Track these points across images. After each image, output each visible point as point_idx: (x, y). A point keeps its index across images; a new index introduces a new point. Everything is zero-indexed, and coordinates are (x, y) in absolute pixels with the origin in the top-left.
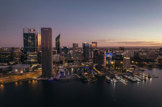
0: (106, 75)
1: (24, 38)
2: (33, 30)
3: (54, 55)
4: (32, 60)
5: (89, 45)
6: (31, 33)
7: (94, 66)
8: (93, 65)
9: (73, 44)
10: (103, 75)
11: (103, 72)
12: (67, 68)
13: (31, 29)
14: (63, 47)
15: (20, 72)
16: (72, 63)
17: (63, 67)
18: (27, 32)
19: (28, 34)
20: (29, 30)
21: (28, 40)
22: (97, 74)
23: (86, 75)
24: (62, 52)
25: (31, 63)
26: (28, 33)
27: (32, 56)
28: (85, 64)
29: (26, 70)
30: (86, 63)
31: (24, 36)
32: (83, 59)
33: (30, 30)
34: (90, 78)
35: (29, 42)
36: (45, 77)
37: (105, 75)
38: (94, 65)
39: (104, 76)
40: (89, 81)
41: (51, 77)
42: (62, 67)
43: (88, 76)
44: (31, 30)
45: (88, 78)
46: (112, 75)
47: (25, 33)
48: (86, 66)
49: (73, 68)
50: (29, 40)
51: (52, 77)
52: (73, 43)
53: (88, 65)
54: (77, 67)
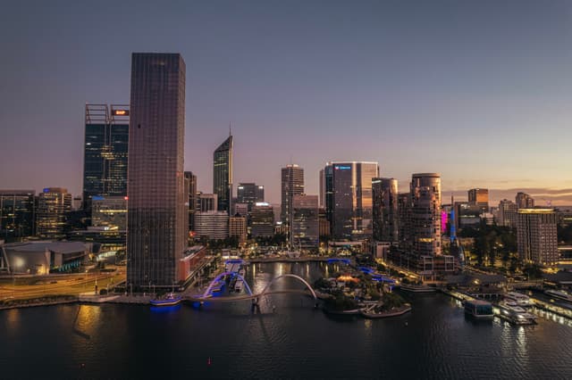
0: (449, 287)
1: (86, 141)
2: (123, 112)
3: (204, 214)
4: (106, 228)
5: (351, 165)
6: (117, 123)
7: (379, 253)
8: (373, 250)
9: (283, 170)
10: (434, 285)
11: (430, 272)
12: (257, 263)
13: (118, 108)
14: (242, 185)
15: (34, 271)
16: (279, 245)
17: (236, 257)
18: (99, 119)
19: (103, 125)
20: (107, 110)
21: (102, 151)
22: (405, 281)
23: (351, 285)
24: (237, 205)
25: (100, 241)
26: (103, 123)
27: (112, 212)
28: (334, 246)
29: (65, 262)
30: (337, 243)
31: (86, 135)
32: (327, 230)
33: (113, 113)
34: (374, 298)
35: (107, 161)
36: (137, 290)
37: (445, 290)
38: (380, 248)
39: (440, 291)
40: (369, 311)
41: (171, 291)
42: (233, 257)
43: (357, 290)
44: (118, 113)
45: (362, 299)
46: (485, 289)
47: (93, 122)
48: (342, 254)
49: (281, 262)
50: (107, 151)
51: (176, 290)
52: (285, 167)
53: (350, 250)
54: (300, 260)
